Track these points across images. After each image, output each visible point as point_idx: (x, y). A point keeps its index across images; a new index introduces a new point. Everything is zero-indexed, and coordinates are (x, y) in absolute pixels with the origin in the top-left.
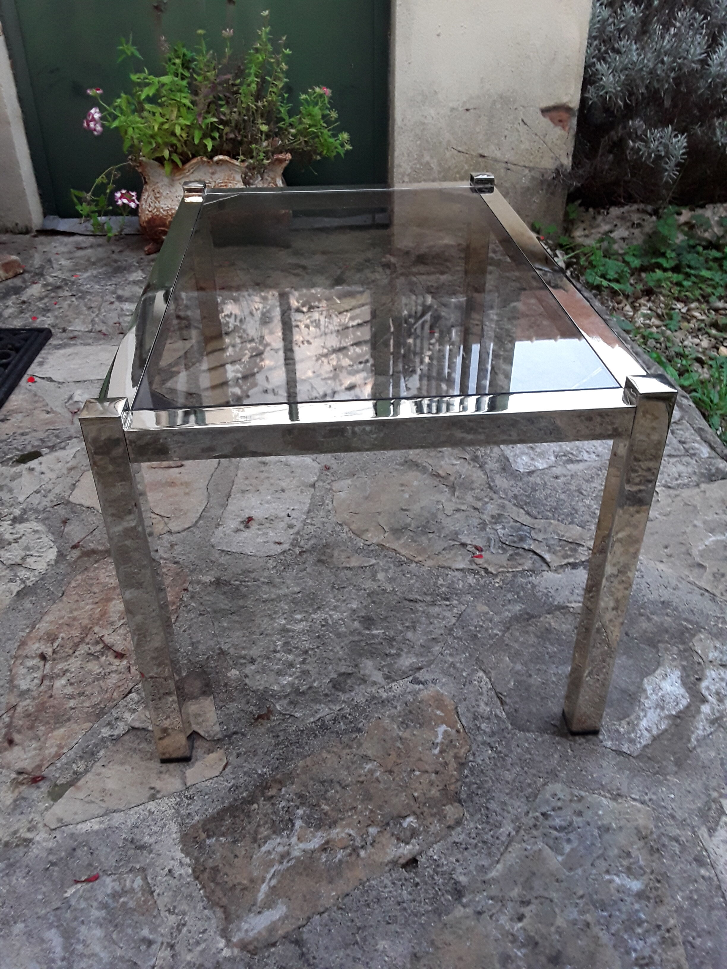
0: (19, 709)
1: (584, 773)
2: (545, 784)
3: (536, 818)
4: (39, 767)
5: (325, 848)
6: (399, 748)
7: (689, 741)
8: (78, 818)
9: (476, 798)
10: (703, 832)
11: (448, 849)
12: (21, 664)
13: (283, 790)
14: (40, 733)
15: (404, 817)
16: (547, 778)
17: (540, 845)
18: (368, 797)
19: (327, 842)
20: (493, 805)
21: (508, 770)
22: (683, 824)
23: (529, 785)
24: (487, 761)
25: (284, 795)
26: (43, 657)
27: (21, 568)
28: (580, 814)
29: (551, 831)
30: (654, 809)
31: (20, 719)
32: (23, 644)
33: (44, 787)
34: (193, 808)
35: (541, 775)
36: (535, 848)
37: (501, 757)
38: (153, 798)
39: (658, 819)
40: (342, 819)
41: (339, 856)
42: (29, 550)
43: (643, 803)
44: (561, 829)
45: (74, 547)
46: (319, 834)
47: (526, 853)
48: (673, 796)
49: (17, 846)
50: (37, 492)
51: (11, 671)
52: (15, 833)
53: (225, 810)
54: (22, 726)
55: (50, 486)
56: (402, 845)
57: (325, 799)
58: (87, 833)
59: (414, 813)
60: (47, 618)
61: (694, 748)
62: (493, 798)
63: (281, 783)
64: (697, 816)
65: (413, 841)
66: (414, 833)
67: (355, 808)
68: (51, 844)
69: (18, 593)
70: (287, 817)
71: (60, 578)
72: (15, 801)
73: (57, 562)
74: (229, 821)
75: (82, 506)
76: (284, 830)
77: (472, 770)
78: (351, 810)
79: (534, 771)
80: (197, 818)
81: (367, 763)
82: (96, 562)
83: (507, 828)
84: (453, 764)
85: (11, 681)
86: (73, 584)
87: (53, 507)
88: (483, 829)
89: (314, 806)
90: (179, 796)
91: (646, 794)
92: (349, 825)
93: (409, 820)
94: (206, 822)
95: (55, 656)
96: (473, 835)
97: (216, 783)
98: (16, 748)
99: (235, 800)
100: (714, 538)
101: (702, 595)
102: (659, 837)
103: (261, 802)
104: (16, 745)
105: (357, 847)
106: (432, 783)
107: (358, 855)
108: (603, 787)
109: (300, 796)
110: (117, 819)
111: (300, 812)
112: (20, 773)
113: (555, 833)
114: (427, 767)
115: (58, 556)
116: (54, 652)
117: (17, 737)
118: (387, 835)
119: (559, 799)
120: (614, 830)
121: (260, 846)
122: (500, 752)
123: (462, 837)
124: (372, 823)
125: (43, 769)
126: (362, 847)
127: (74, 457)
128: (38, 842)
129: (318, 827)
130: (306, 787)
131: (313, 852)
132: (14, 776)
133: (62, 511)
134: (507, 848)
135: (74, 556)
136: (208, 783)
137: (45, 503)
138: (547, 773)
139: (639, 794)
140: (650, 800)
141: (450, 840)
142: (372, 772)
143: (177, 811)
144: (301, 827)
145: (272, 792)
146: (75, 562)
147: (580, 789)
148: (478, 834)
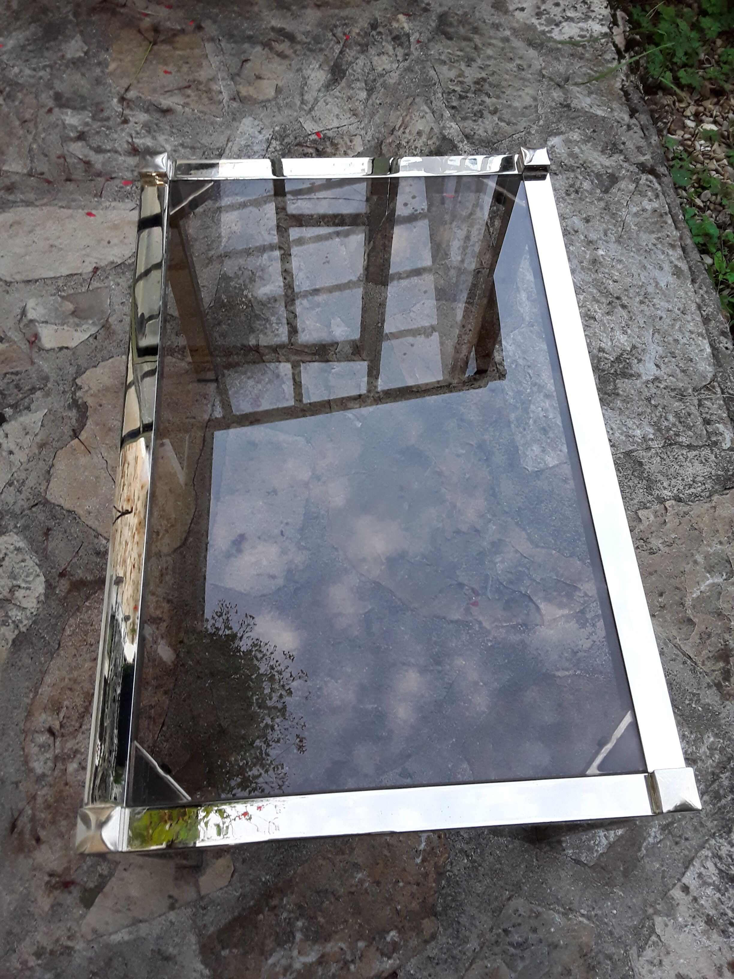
0: (40, 800)
1: (544, 886)
2: (509, 899)
3: (498, 935)
4: (67, 869)
5: (322, 960)
6: (386, 856)
7: (639, 850)
8: (111, 929)
9: (450, 912)
10: (633, 951)
11: (422, 963)
12: (32, 741)
13: (285, 899)
14: (63, 829)
15: (388, 932)
16: (513, 891)
17: (499, 962)
18: (358, 911)
19: (323, 956)
20: (464, 920)
21: (480, 881)
22: (619, 941)
23: (496, 898)
24: (462, 871)
25: (285, 905)
26: (51, 731)
27: (11, 606)
28: (534, 930)
29: (509, 947)
30: (597, 926)
31: (42, 812)
32: (29, 714)
33: (76, 892)
34: (208, 919)
35: (507, 887)
36: (495, 965)
37: (474, 867)
38: (172, 907)
39: (599, 936)
40: (336, 932)
41: (333, 970)
42: (15, 579)
43: (589, 918)
44: (519, 945)
45: (62, 575)
46: (316, 947)
47: (487, 970)
48: (615, 912)
49: (62, 954)
50: (10, 484)
51: (23, 749)
52: (57, 940)
53: (235, 920)
54: (44, 820)
55: (23, 476)
56: (385, 959)
57: (321, 911)
58: (119, 943)
59: (396, 927)
60: (48, 680)
61: (642, 858)
62: (464, 912)
63: (282, 892)
64: (631, 934)
65: (395, 955)
66: (395, 947)
67: (346, 921)
68: (91, 954)
69: (14, 641)
70: (289, 929)
71: (53, 621)
72: (52, 906)
73: (46, 596)
74: (239, 932)
75: (62, 508)
76: (286, 942)
77: (448, 880)
78: (343, 923)
79: (501, 883)
80: (212, 929)
81: (358, 873)
82: (88, 598)
83: (473, 945)
84: (433, 875)
85: (26, 763)
86: (68, 632)
87: (30, 509)
88: (454, 944)
89: (312, 919)
90: (194, 906)
91: (594, 909)
92: (341, 939)
93: (393, 933)
94: (221, 932)
95: (62, 731)
96: (445, 950)
97: (226, 892)
98: (44, 847)
99: (244, 909)
100: (710, 581)
101: (684, 663)
102: (597, 954)
103: (266, 913)
104: (44, 842)
105: (348, 961)
106: (413, 895)
107: (349, 969)
108: (558, 901)
109: (300, 907)
110: (144, 929)
111: (300, 924)
112: (51, 875)
113: (512, 950)
114: (410, 878)
115: (47, 588)
116: (61, 726)
117: (43, 834)
118: (373, 949)
119: (520, 915)
120: (561, 948)
121: (267, 959)
122: (475, 861)
123: (435, 951)
124: (361, 937)
125: (72, 872)
126: (353, 961)
127: (42, 426)
128: (79, 951)
129: (315, 941)
130: (304, 897)
131: (311, 965)
132: (47, 878)
133: (40, 515)
134: (471, 964)
135: (63, 588)
136: (219, 894)
137: (20, 503)
138: (513, 885)
139: (587, 909)
140: (596, 915)
141: (425, 954)
142: (361, 882)
143: (194, 922)
144: (301, 940)
145: (274, 902)
146: (65, 598)
147: (539, 905)
148: (448, 950)
